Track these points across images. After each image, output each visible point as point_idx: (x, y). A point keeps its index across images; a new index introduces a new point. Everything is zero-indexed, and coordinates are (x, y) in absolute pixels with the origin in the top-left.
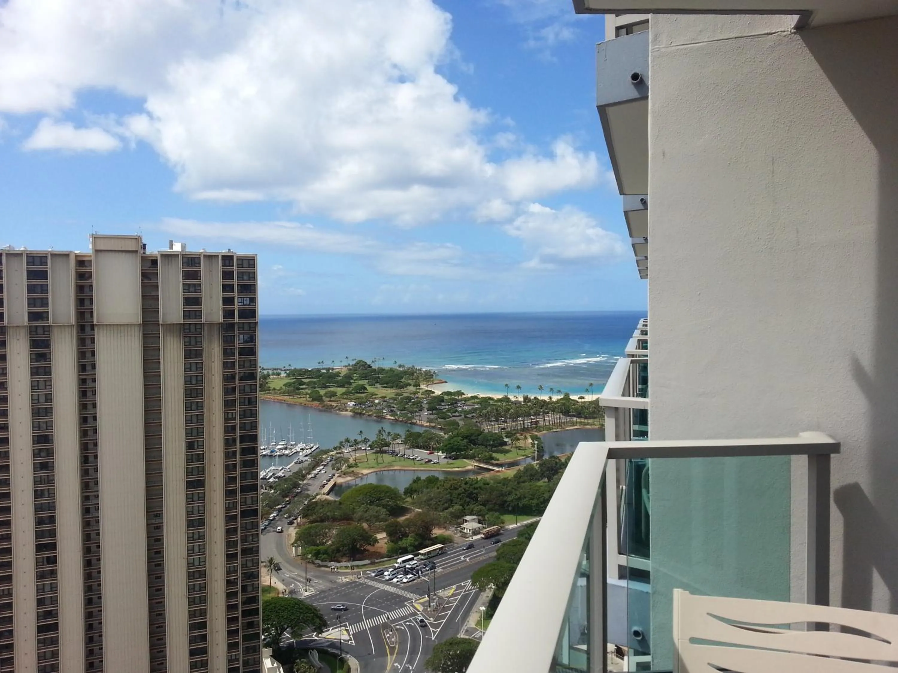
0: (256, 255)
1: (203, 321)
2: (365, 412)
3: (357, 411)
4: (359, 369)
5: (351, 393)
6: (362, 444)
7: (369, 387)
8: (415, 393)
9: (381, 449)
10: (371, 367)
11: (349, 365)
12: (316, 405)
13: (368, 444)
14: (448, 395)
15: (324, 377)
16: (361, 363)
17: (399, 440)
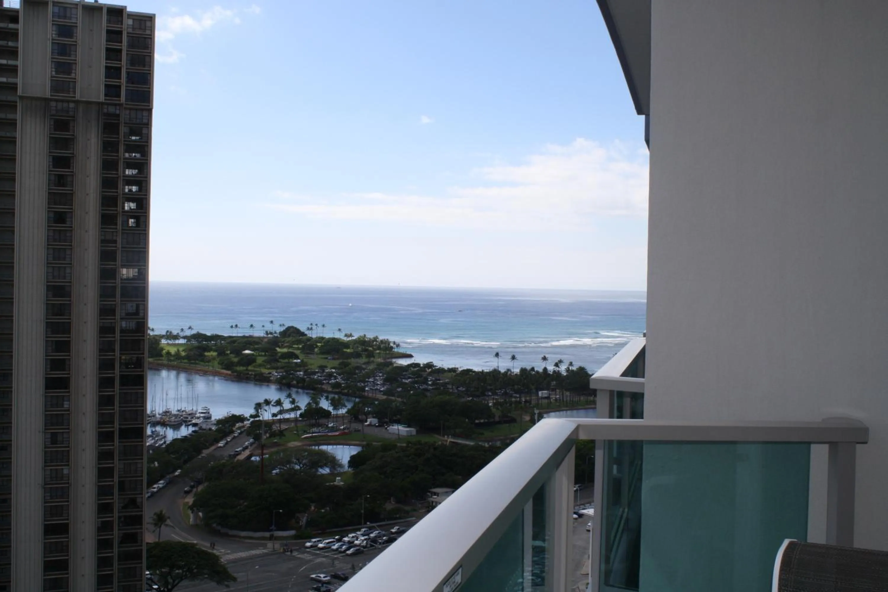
0: (154, 15)
1: (78, 97)
2: (295, 382)
3: (284, 381)
4: (289, 336)
5: (277, 361)
6: (290, 414)
7: (301, 356)
8: (368, 363)
9: (318, 421)
10: (306, 335)
11: (276, 333)
12: (227, 374)
13: (299, 412)
14: (414, 367)
15: (239, 343)
16: (292, 330)
17: (343, 410)
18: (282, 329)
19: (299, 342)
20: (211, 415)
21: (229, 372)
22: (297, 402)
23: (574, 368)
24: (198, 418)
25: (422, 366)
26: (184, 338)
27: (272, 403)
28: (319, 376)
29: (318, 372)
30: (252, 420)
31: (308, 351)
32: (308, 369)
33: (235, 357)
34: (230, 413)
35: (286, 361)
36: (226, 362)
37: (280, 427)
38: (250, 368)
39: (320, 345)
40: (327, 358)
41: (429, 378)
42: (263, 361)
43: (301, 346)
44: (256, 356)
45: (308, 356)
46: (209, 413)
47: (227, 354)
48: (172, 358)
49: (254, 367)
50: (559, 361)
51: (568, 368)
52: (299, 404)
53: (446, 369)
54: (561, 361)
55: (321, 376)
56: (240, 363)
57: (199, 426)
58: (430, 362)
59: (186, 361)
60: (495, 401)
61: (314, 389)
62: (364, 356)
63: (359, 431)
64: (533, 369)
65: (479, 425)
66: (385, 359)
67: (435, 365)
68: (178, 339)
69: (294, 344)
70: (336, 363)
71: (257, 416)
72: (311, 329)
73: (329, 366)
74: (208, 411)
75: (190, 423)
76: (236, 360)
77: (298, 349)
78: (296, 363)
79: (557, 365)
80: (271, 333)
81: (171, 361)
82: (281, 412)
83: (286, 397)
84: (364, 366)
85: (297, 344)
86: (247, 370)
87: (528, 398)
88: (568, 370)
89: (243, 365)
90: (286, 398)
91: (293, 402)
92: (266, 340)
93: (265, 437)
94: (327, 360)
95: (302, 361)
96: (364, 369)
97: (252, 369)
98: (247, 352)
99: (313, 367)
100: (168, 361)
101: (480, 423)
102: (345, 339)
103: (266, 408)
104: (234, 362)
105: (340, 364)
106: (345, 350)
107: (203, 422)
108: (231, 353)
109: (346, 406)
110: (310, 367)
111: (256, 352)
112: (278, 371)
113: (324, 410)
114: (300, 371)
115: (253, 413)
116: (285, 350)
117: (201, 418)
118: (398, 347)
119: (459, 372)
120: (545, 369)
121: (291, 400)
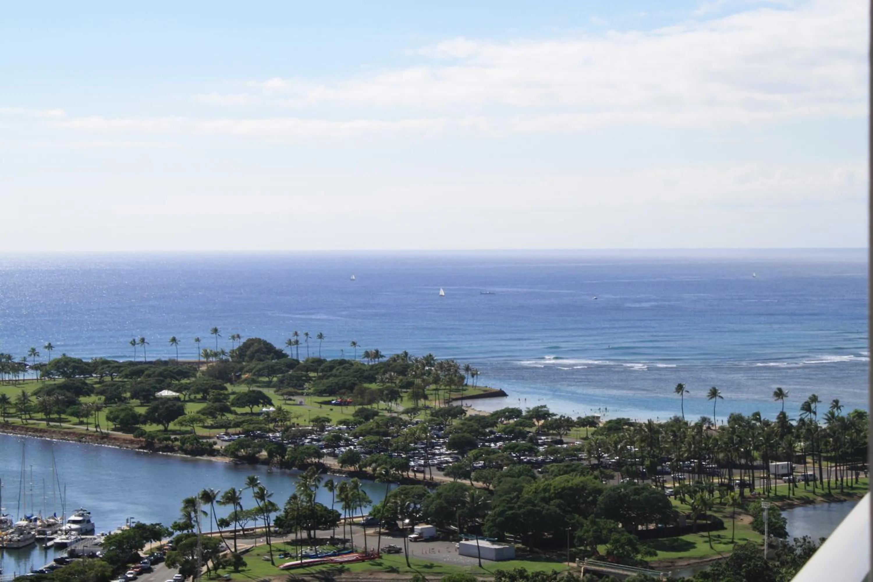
2: (264, 454)
3: (242, 452)
4: (252, 358)
5: (225, 410)
6: (255, 519)
7: (277, 400)
8: (413, 411)
9: (312, 532)
10: (285, 356)
11: (223, 353)
12: (125, 440)
13: (273, 516)
14: (509, 418)
15: (149, 376)
16: (256, 346)
17: (363, 508)
18: (237, 344)
19: (272, 371)
20: (93, 525)
21: (130, 436)
22: (271, 495)
23: (844, 412)
24: (67, 532)
25: (524, 414)
26: (36, 368)
27: (218, 498)
28: (313, 439)
29: (311, 432)
30: (177, 533)
31: (291, 389)
32: (291, 427)
33: (142, 405)
34: (133, 520)
35: (247, 410)
36: (122, 415)
37: (235, 546)
38: (171, 426)
39: (314, 377)
40: (329, 403)
41: (541, 439)
42: (198, 412)
43: (275, 379)
44: (185, 401)
45: (290, 400)
46: (89, 521)
47: (125, 398)
48: (13, 411)
49: (181, 424)
50: (810, 398)
51: (832, 414)
52: (272, 500)
53: (574, 418)
54: (814, 399)
55: (318, 441)
56: (149, 418)
57: (69, 549)
58: (542, 407)
59: (41, 415)
60: (677, 485)
61: (304, 467)
62: (405, 397)
63: (398, 551)
64: (757, 416)
65: (645, 536)
66: (448, 401)
67: (551, 412)
68: (25, 371)
69: (262, 376)
70: (349, 412)
71: (188, 525)
72: (297, 342)
73: (334, 421)
74: (87, 519)
75: (49, 544)
76: (142, 410)
77: (268, 385)
78: (268, 414)
79: (807, 407)
80: (216, 355)
81: (10, 415)
82: (236, 517)
83: (248, 484)
84: (405, 417)
85: (268, 376)
86: (166, 430)
87: (746, 478)
88: (831, 418)
89: (158, 421)
90: (247, 486)
91: (261, 495)
92: (204, 368)
93: (204, 569)
94: (330, 407)
95: (279, 409)
96: (405, 424)
97: (177, 428)
98: (166, 393)
99: (301, 421)
100: (4, 417)
101: (648, 531)
102: (366, 361)
103: (206, 507)
104: (140, 415)
105: (357, 414)
106: (366, 385)
107: (77, 541)
108: (132, 397)
109: (370, 502)
110: (294, 420)
111: (184, 393)
112: (231, 431)
113: (326, 509)
114: (274, 431)
115: (180, 519)
116: (243, 389)
117: (73, 533)
118: (475, 376)
119: (601, 425)
120: (783, 418)
121: (256, 490)
